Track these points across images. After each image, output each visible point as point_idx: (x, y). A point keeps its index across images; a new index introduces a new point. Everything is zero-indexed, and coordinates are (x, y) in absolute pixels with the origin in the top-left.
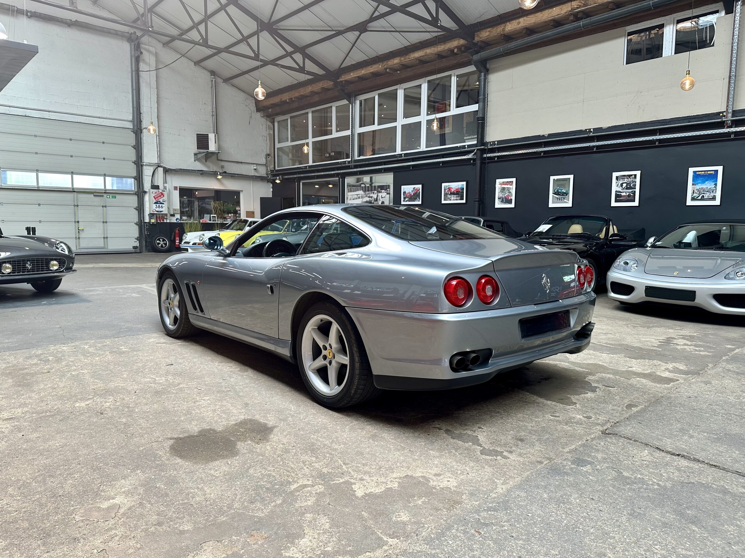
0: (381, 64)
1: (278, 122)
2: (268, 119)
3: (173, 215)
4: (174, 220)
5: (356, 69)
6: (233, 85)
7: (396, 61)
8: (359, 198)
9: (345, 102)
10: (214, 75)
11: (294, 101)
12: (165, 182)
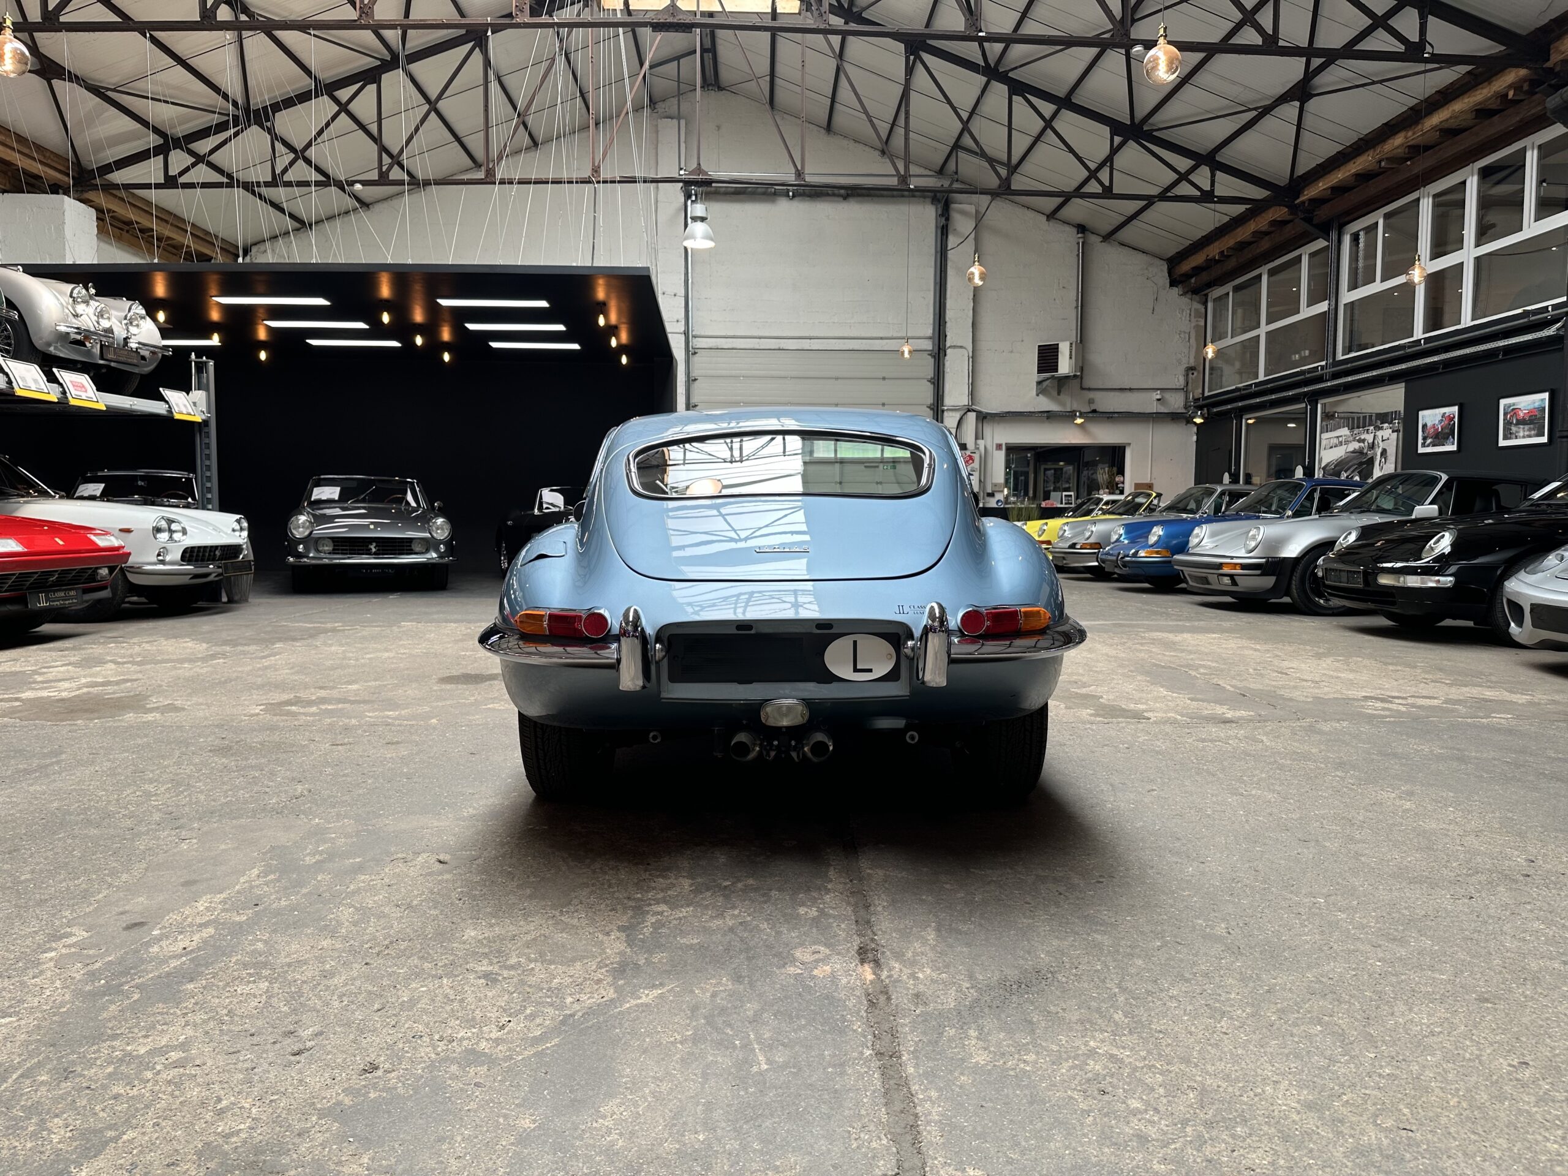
0: (1371, 152)
1: (1215, 300)
2: (1197, 297)
3: (991, 495)
4: (992, 503)
5: (1329, 172)
6: (1122, 244)
7: (1398, 140)
8: (1341, 443)
9: (1321, 243)
10: (1083, 232)
11: (1228, 257)
12: (978, 436)
